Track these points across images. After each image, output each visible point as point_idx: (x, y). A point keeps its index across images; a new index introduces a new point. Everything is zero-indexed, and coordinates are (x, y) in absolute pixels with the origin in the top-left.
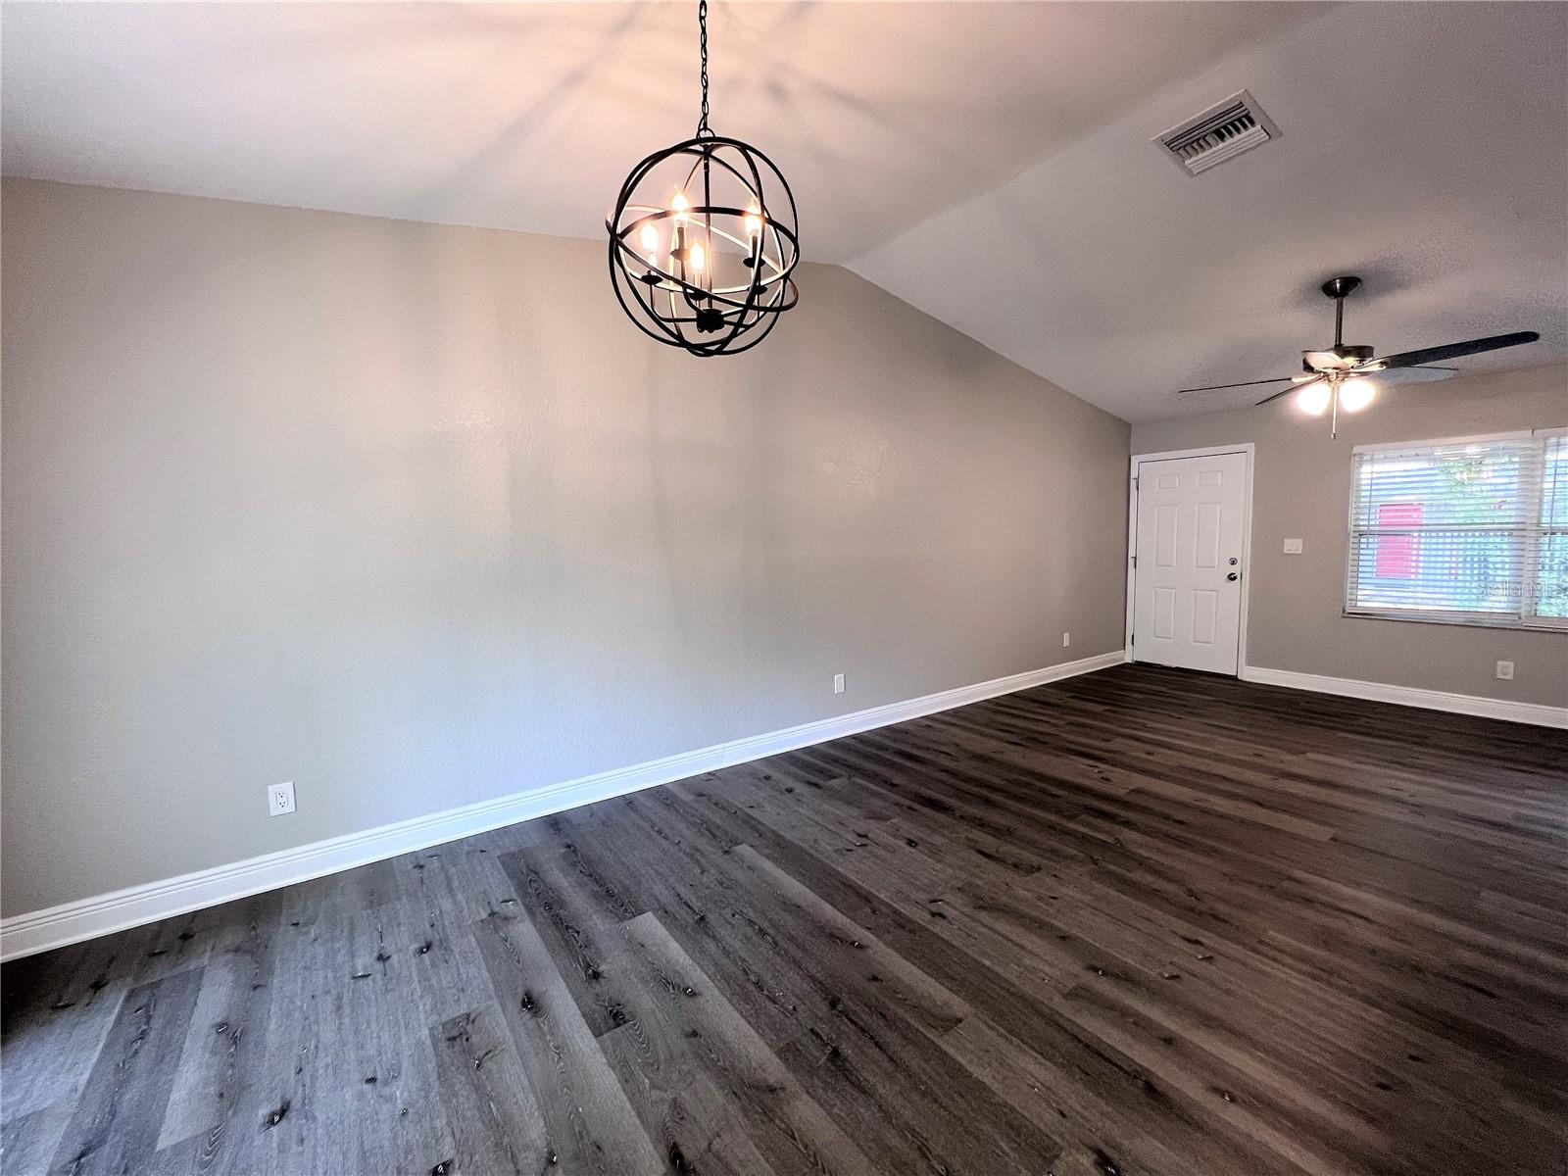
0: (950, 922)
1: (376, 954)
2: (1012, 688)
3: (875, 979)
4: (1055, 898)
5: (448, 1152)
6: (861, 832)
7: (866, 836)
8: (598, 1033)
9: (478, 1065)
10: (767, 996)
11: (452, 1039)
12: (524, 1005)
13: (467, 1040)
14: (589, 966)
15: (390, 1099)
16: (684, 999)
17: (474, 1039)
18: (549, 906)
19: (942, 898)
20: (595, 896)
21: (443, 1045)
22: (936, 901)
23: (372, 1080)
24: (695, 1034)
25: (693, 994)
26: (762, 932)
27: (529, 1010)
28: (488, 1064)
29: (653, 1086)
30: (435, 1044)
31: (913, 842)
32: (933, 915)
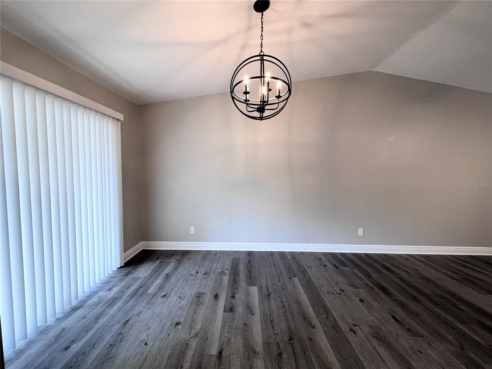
0: (356, 336)
1: (196, 271)
2: (471, 253)
3: (311, 340)
4: (420, 352)
5: (182, 321)
6: (342, 289)
7: (343, 291)
8: (225, 311)
9: (198, 305)
10: (272, 326)
11: (197, 296)
12: (215, 296)
13: (200, 298)
14: (234, 294)
15: (180, 303)
16: (250, 314)
17: (201, 299)
18: (235, 275)
19: (360, 326)
20: (247, 276)
21: (195, 297)
22: (356, 326)
23: (180, 298)
24: (246, 325)
25: (253, 314)
26: (284, 306)
27: (215, 298)
28: (200, 306)
29: (227, 332)
30: (194, 296)
31: (363, 301)
32: (351, 330)
